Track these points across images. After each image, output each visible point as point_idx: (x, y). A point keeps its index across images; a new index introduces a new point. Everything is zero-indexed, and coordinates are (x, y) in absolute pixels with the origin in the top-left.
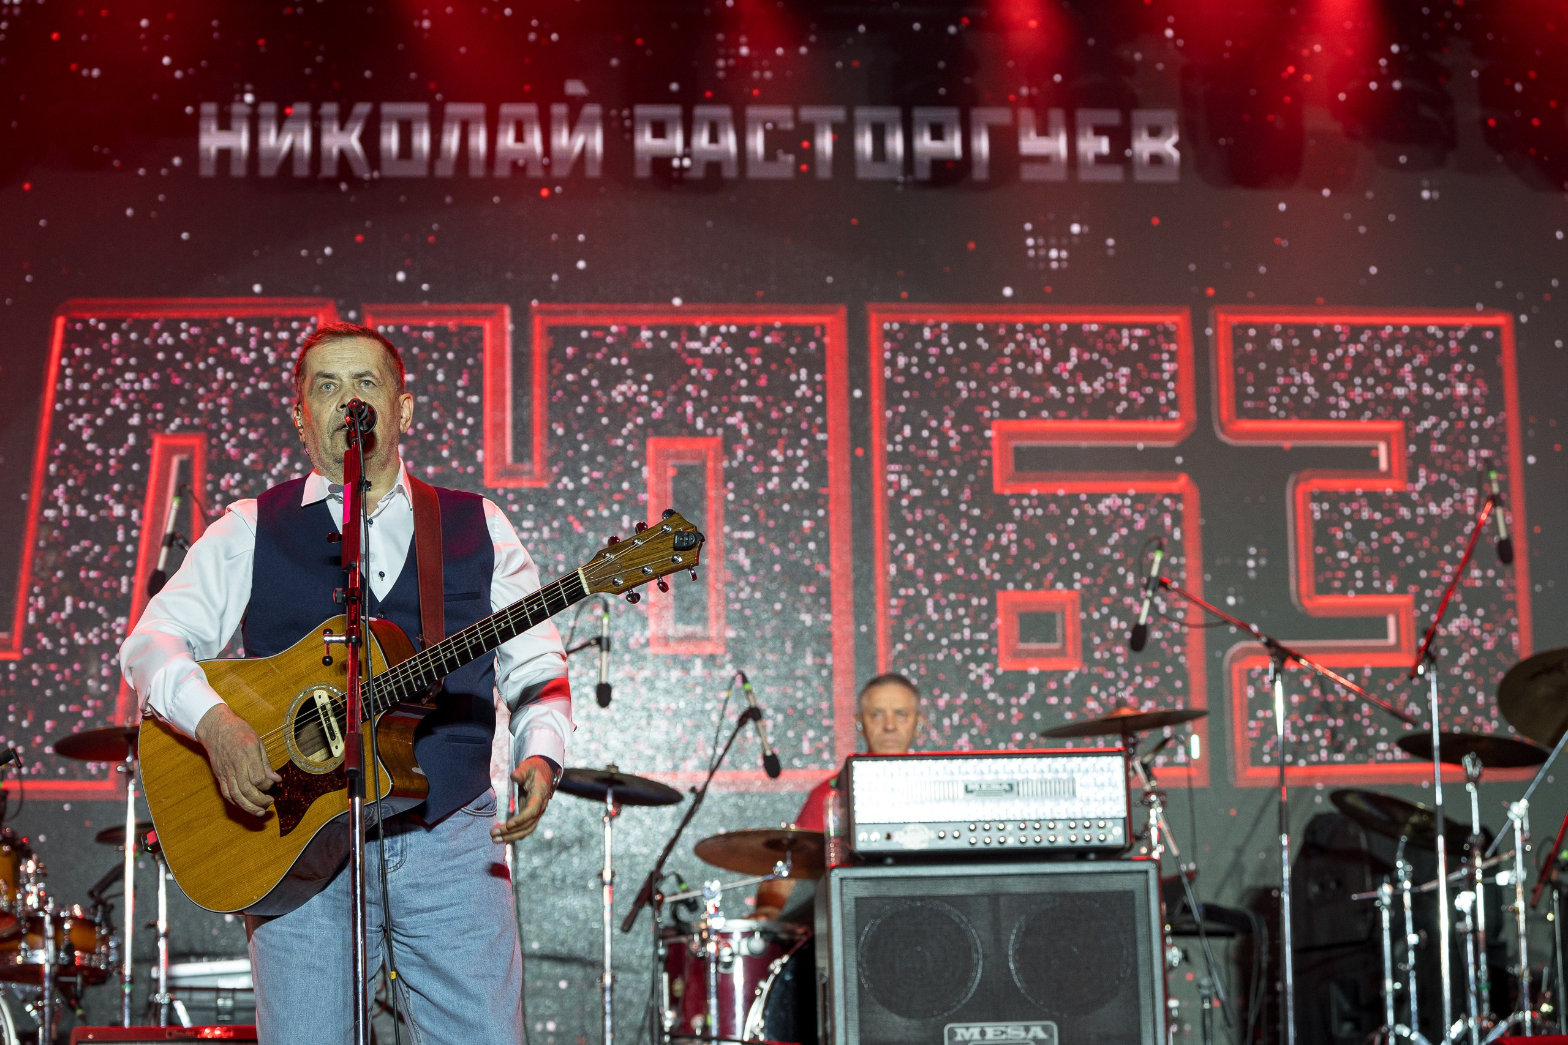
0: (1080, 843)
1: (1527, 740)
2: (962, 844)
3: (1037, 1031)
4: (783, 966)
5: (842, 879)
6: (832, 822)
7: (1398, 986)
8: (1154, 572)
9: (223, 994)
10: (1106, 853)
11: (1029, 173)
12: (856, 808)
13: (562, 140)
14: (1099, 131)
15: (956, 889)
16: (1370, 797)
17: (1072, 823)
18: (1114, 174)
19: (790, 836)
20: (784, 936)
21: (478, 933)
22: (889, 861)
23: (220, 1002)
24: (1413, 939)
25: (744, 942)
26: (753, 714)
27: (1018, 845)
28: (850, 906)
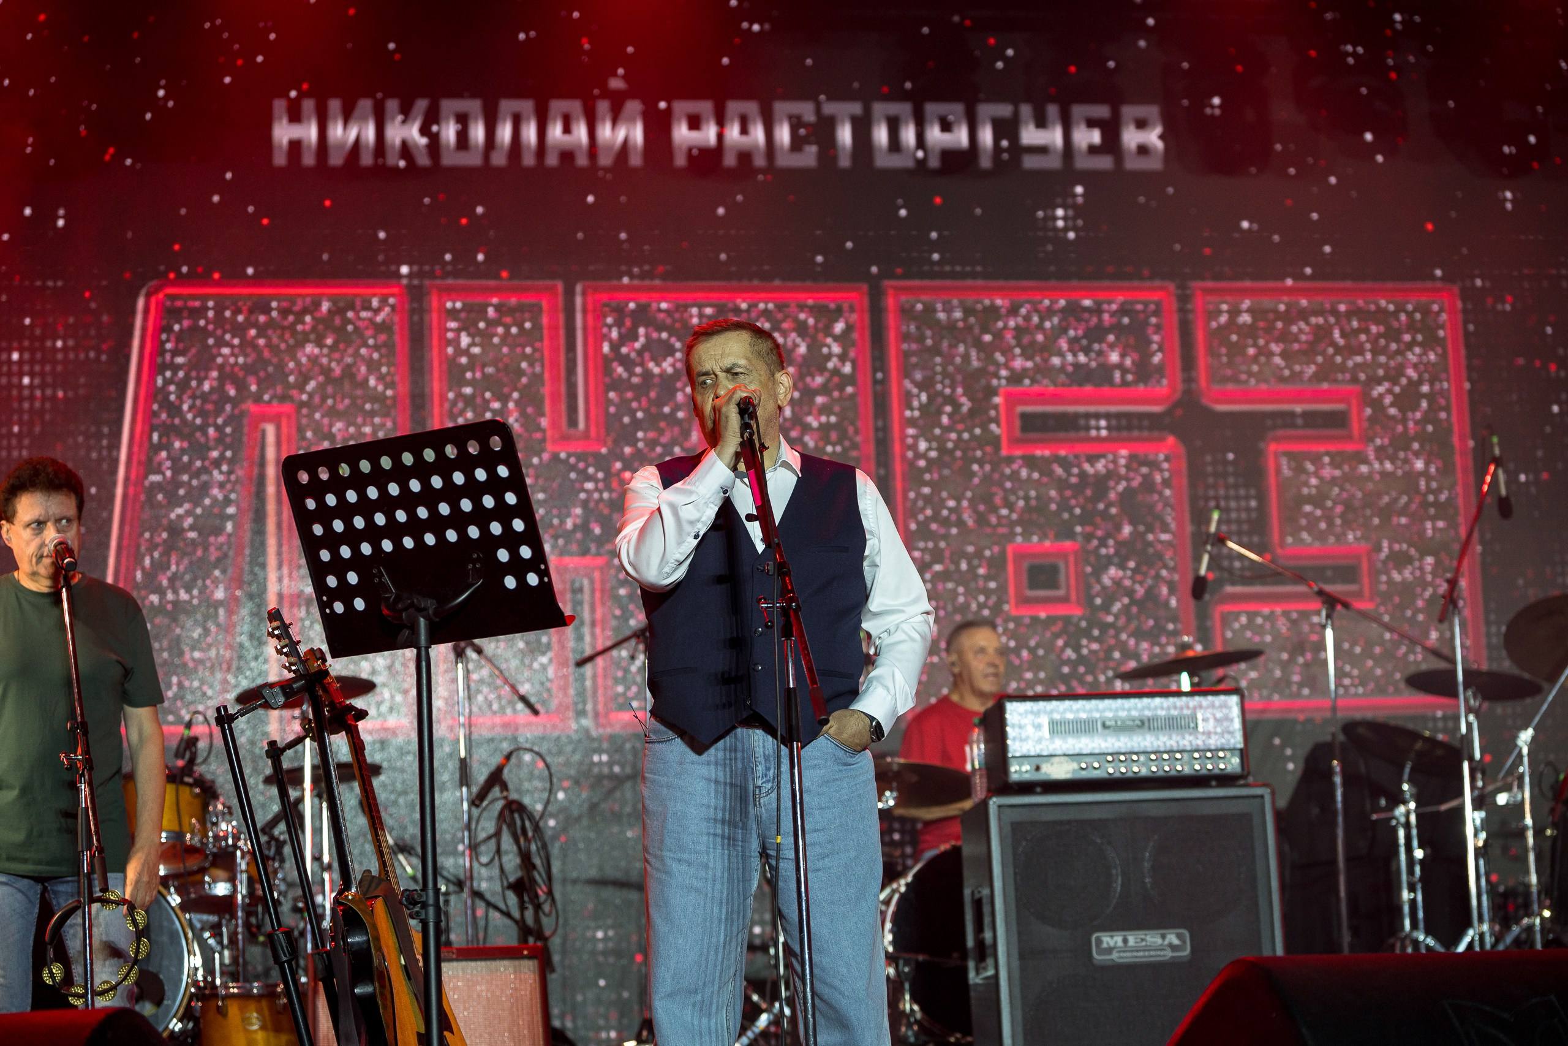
0: (1203, 772)
1: (1526, 676)
2: (1101, 774)
3: (1172, 938)
4: (907, 885)
5: (1000, 806)
7: (1412, 895)
8: (1213, 528)
10: (1225, 780)
11: (1030, 162)
12: (1009, 742)
13: (605, 132)
14: (1091, 123)
15: (1098, 814)
17: (1197, 753)
18: (1105, 163)
19: (899, 768)
21: (837, 857)
22: (1039, 789)
24: (1419, 854)
27: (1150, 774)
28: (1006, 829)
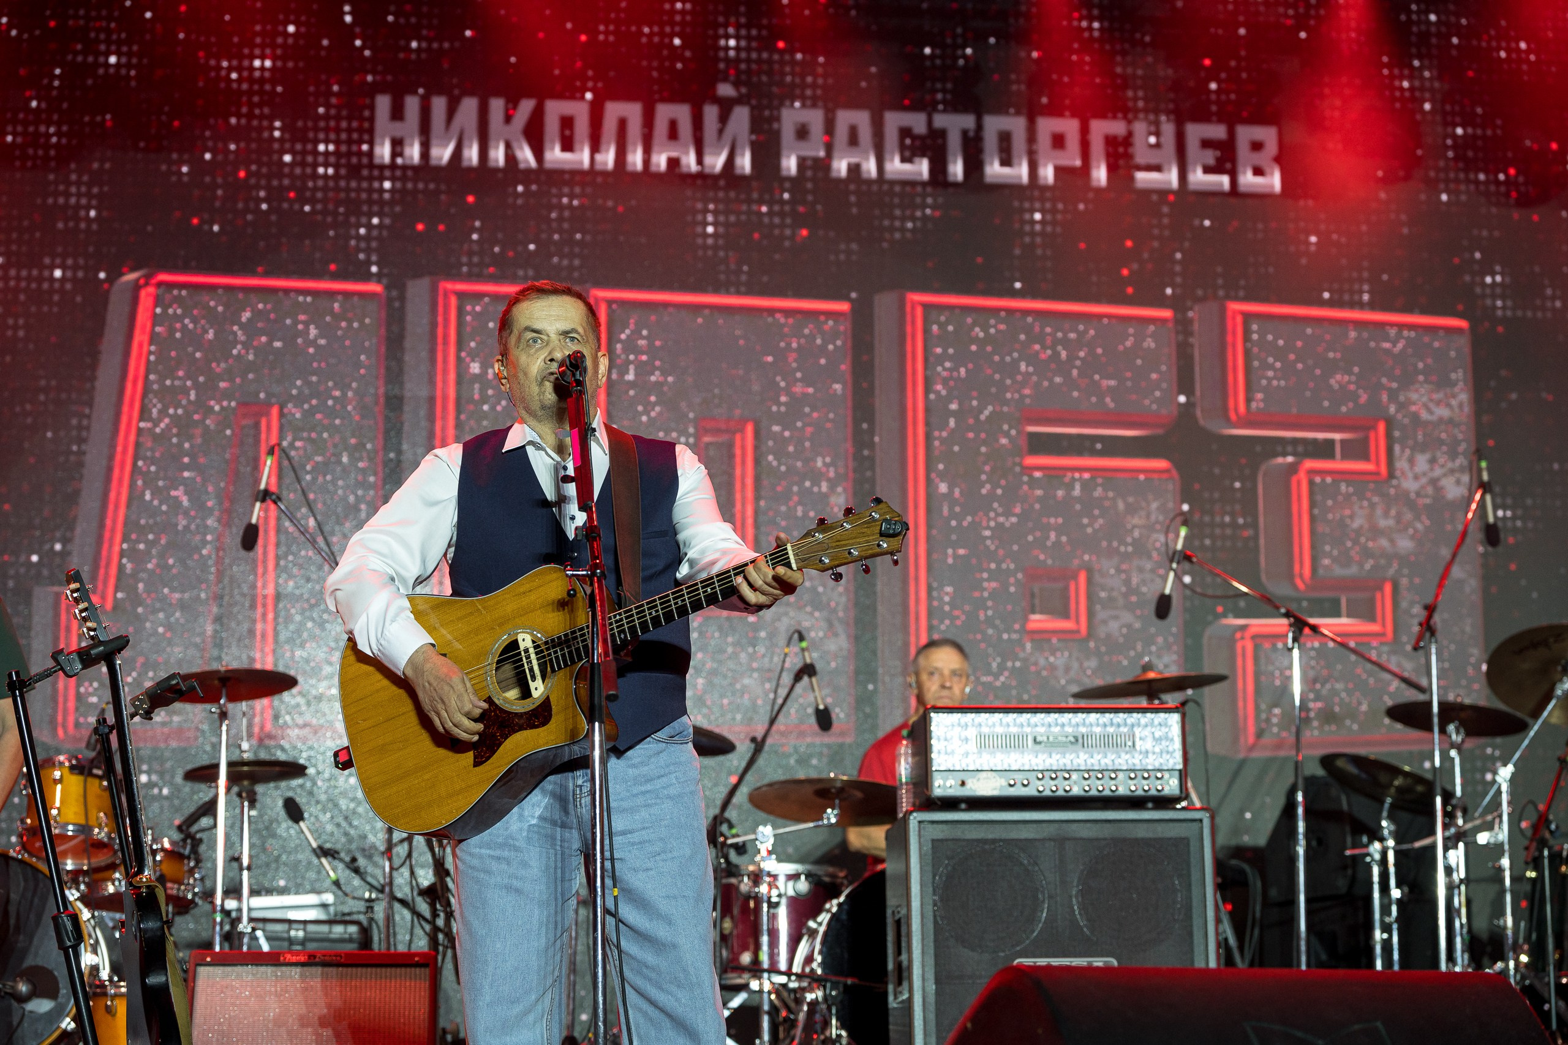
0: (1140, 792)
2: (1030, 792)
5: (920, 822)
6: (904, 768)
7: (1385, 936)
8: (1180, 546)
9: (295, 926)
12: (933, 756)
15: (1025, 834)
16: (1357, 760)
17: (1133, 772)
19: (838, 785)
20: (827, 879)
21: (670, 855)
22: (963, 806)
23: (293, 933)
24: (1396, 893)
25: (790, 884)
26: (808, 670)
27: (1082, 793)
28: (928, 847)
